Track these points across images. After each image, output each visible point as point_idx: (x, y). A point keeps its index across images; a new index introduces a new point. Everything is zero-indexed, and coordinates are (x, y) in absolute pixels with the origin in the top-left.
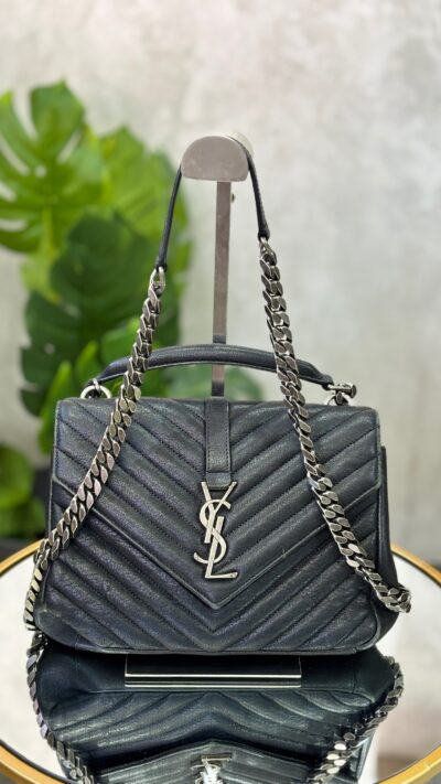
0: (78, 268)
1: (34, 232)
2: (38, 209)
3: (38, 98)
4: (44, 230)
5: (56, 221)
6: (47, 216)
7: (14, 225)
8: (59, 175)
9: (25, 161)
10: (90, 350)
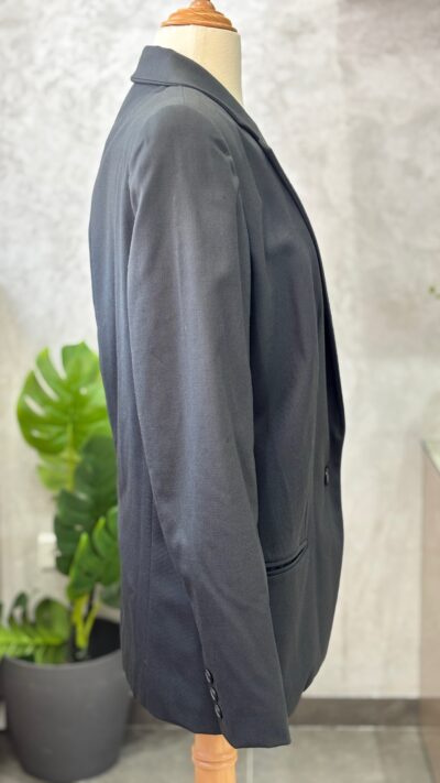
0: (89, 468)
1: (63, 439)
2: (64, 424)
3: (67, 352)
4: (68, 437)
5: (75, 431)
6: (70, 428)
8: (79, 402)
9: (56, 391)
10: (102, 522)
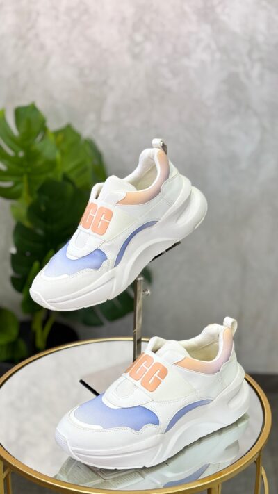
7: (7, 184)
